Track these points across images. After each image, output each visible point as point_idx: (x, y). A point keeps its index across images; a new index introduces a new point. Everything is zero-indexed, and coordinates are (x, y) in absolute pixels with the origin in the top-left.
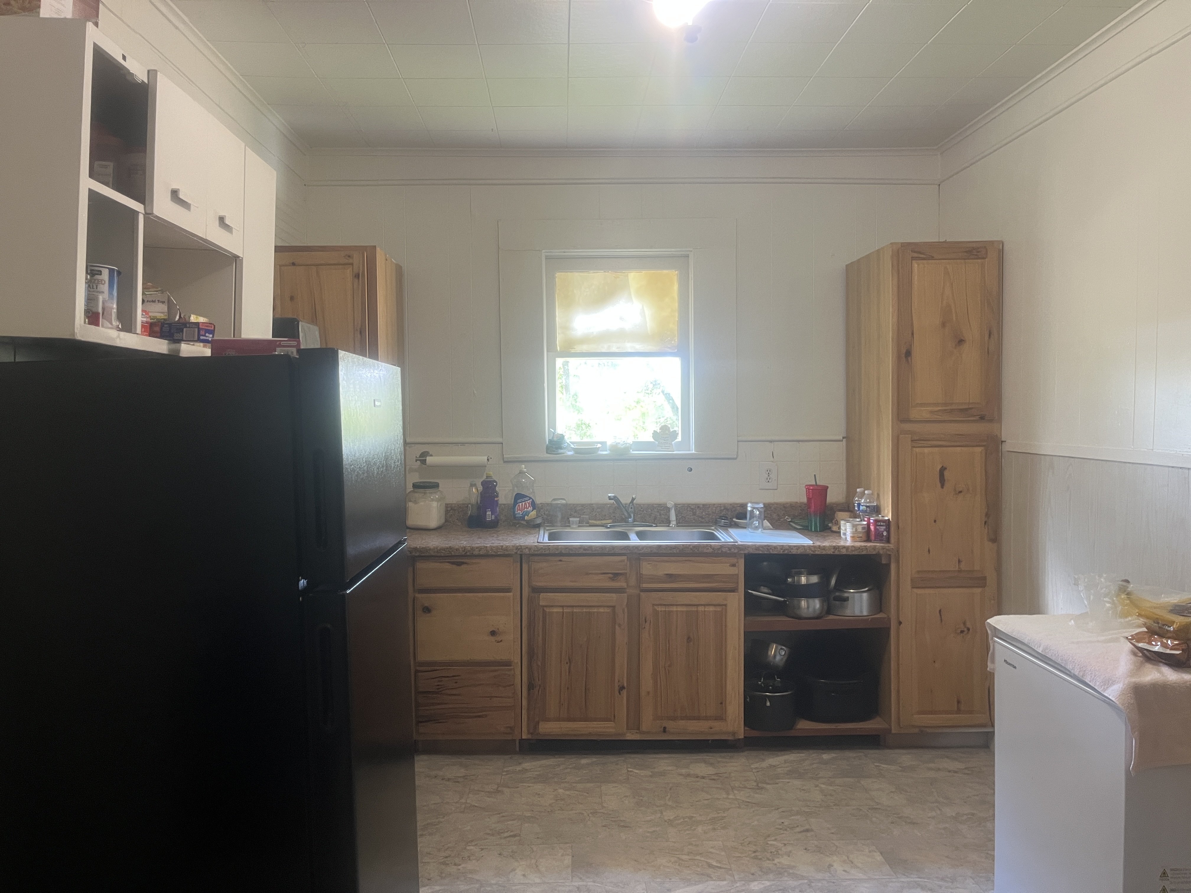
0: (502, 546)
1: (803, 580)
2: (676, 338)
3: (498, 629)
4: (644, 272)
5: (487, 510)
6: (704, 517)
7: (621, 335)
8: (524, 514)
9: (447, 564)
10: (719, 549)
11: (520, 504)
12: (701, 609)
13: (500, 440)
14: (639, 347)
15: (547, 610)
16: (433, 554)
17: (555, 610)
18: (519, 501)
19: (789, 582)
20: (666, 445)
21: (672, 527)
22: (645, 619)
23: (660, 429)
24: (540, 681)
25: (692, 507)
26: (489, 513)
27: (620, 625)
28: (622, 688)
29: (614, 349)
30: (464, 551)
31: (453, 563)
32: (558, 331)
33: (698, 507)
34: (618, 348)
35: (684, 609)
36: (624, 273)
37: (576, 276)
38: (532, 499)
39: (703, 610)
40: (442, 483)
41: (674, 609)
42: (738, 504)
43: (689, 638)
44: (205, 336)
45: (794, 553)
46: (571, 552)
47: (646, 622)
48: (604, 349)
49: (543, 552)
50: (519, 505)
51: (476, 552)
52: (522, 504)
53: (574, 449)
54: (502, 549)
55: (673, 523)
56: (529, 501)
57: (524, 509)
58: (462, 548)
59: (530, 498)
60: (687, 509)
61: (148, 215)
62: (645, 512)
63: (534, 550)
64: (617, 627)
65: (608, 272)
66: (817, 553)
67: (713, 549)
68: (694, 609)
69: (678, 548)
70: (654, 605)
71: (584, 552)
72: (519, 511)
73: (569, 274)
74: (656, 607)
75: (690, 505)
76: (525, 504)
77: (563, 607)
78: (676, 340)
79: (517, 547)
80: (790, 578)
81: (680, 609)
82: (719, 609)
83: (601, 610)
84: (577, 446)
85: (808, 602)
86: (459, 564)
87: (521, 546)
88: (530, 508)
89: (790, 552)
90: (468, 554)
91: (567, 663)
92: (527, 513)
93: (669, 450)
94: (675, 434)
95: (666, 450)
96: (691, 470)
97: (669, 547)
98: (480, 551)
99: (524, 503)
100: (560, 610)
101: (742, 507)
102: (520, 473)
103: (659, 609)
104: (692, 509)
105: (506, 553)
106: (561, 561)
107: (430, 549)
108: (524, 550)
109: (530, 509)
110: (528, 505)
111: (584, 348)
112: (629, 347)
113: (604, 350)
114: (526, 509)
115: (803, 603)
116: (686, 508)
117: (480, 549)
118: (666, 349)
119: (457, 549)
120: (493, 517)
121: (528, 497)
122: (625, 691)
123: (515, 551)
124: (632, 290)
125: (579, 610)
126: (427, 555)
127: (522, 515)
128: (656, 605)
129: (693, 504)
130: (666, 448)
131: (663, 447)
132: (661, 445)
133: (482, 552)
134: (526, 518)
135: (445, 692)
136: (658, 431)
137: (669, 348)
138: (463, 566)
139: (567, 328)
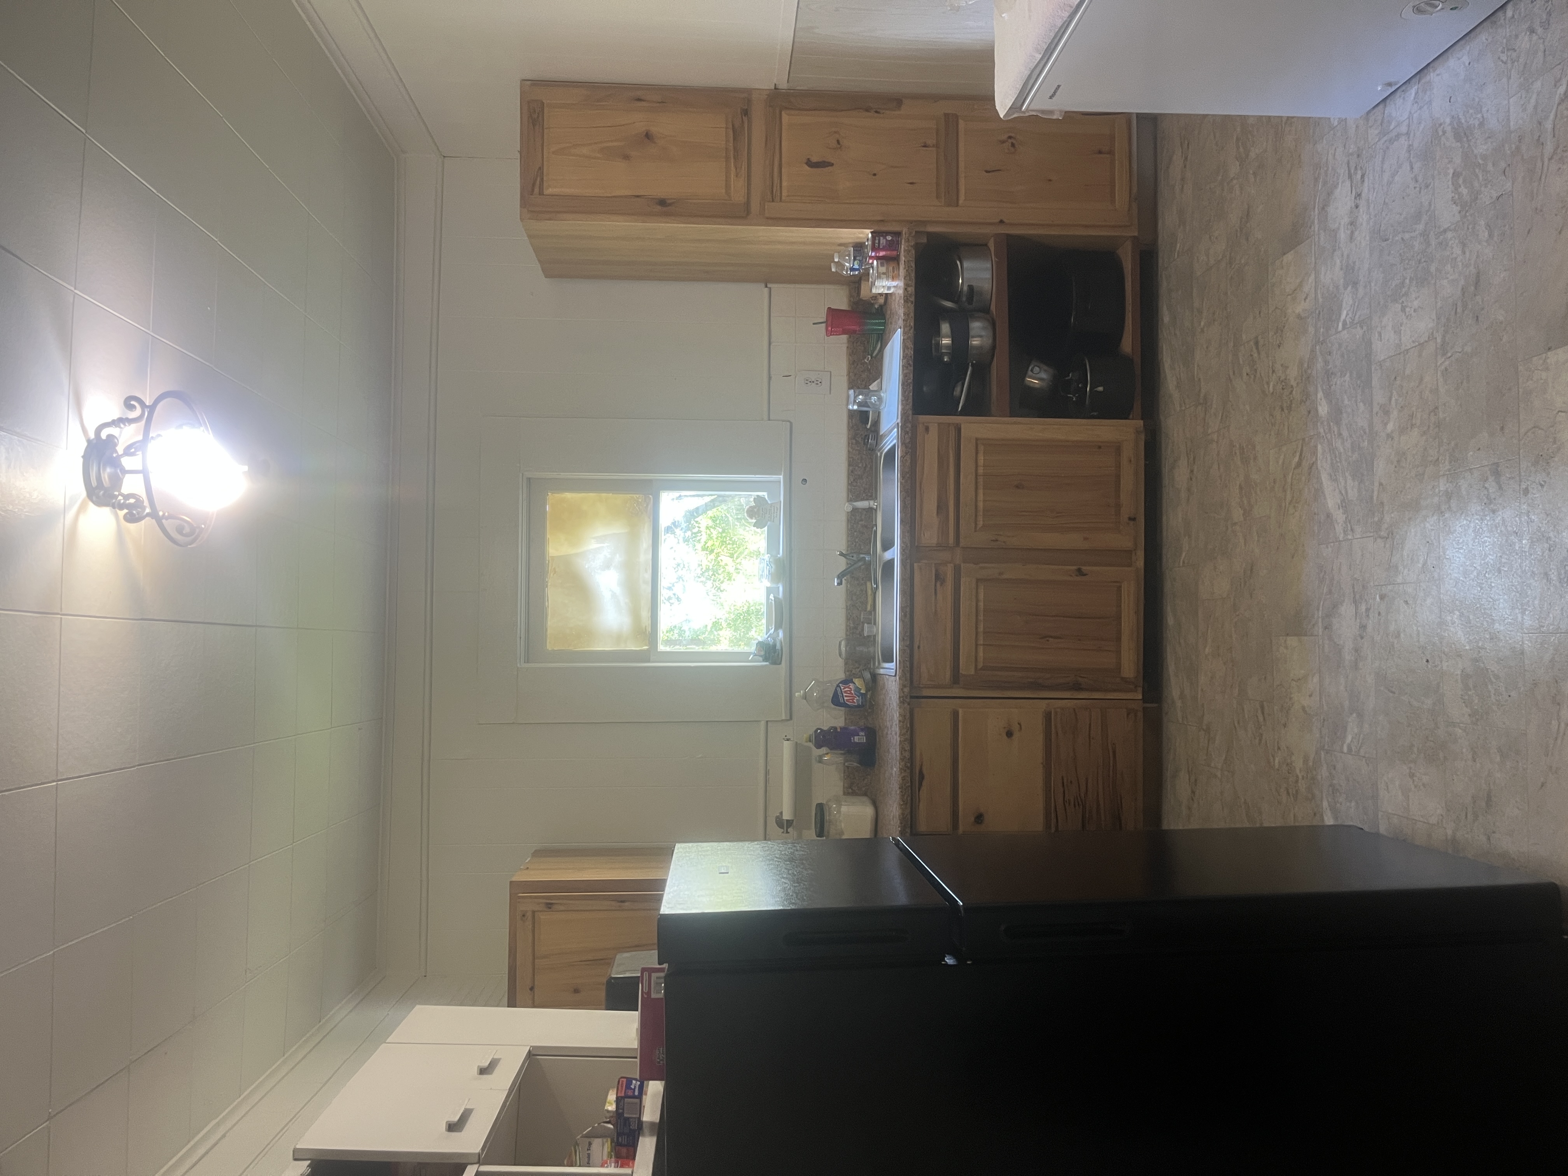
0: (900, 721)
1: (946, 341)
2: (634, 496)
3: (1005, 728)
4: (548, 536)
5: (852, 741)
6: (864, 466)
7: (629, 568)
8: (858, 694)
9: (921, 792)
10: (906, 447)
11: (845, 698)
12: (981, 471)
13: (763, 724)
14: (645, 543)
15: (980, 665)
16: (909, 810)
17: (981, 655)
18: (841, 701)
19: (948, 360)
20: (773, 511)
21: (877, 505)
22: (994, 541)
23: (751, 518)
24: (1070, 675)
25: (852, 480)
26: (856, 739)
27: (1001, 574)
28: (1080, 572)
29: (648, 576)
30: (905, 771)
31: (920, 785)
32: (622, 647)
33: (852, 472)
34: (646, 571)
35: (981, 491)
36: (549, 561)
37: (552, 623)
38: (839, 684)
39: (982, 468)
40: (818, 798)
41: (981, 505)
42: (849, 422)
43: (1017, 487)
44: (634, 1089)
45: (912, 353)
46: (908, 634)
47: (997, 540)
48: (646, 589)
49: (909, 669)
50: (847, 700)
51: (907, 755)
52: (846, 696)
53: (776, 629)
54: (903, 722)
55: (872, 504)
56: (842, 688)
57: (852, 694)
58: (901, 773)
59: (838, 686)
60: (855, 486)
61: (480, 1160)
62: (857, 540)
63: (906, 680)
64: (1003, 577)
65: (547, 582)
66: (912, 324)
67: (906, 454)
68: (981, 480)
69: (905, 498)
70: (975, 531)
71: (908, 615)
72: (855, 701)
73: (549, 632)
74: (978, 528)
75: (850, 482)
76: (846, 692)
77: (977, 645)
78: (638, 496)
79: (901, 702)
80: (944, 359)
81: (981, 497)
82: (981, 448)
83: (981, 596)
84: (771, 626)
85: (973, 337)
86: (922, 777)
87: (900, 697)
89: (911, 357)
90: (909, 765)
91: (1048, 641)
92: (857, 690)
93: (779, 508)
94: (758, 499)
95: (779, 510)
96: (805, 481)
98: (905, 751)
99: (844, 694)
100: (981, 649)
101: (852, 416)
102: (805, 699)
103: (980, 523)
104: (854, 480)
105: (908, 717)
106: (919, 647)
107: (903, 814)
108: (905, 693)
109: (851, 686)
110: (847, 689)
111: (645, 614)
112: (645, 557)
113: (649, 589)
114: (853, 692)
115: (975, 342)
116: (853, 488)
117: (902, 750)
118: (648, 509)
119: (903, 779)
120: (862, 734)
121: (836, 689)
122: (1084, 568)
123: (906, 705)
124: (572, 551)
125: (981, 629)
126: (909, 816)
127: (859, 697)
128: (976, 527)
129: (849, 478)
130: (776, 511)
131: (775, 515)
132: (772, 518)
133: (907, 747)
134: (863, 691)
135: (1082, 795)
136: (754, 521)
137: (647, 506)
138: (925, 772)
139: (619, 638)
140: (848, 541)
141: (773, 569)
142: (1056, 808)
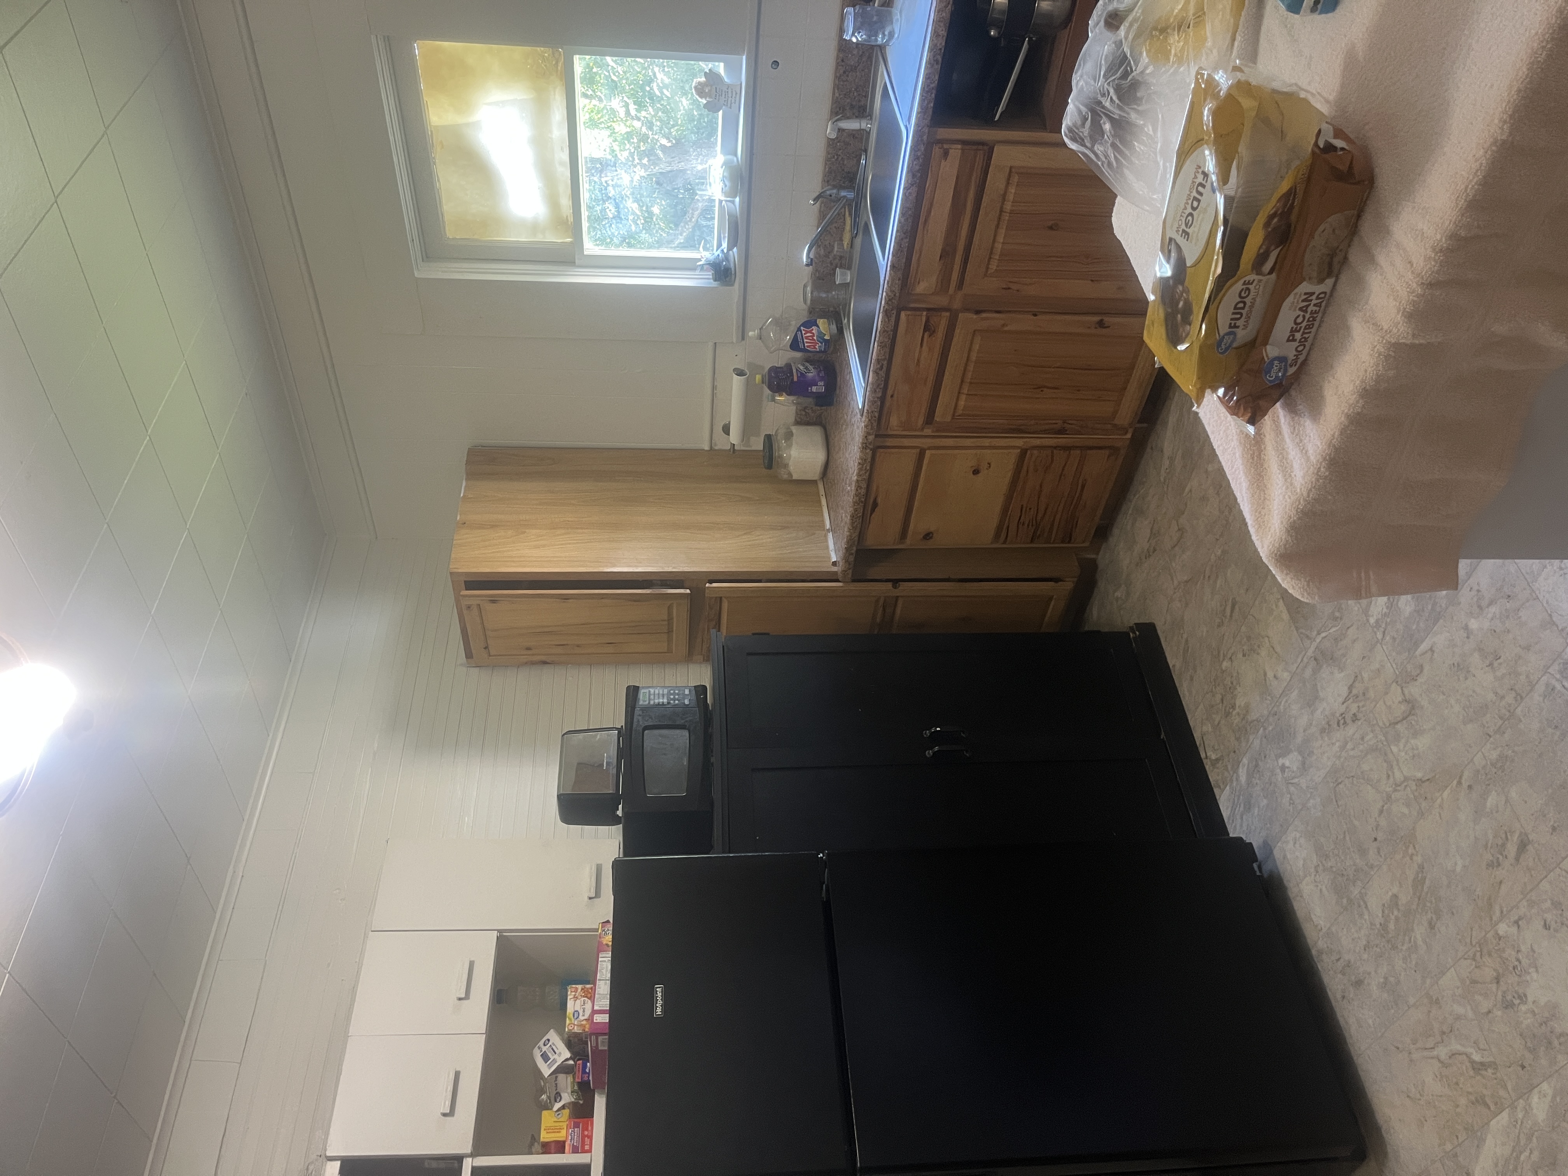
0: (859, 463)
2: (538, 49)
3: (972, 467)
4: (425, 99)
5: (809, 391)
6: (861, 53)
7: (540, 142)
8: (821, 341)
9: (873, 515)
10: (914, 176)
11: (806, 345)
12: (1008, 207)
13: (711, 344)
14: (558, 115)
15: (960, 411)
16: (857, 534)
17: (962, 403)
18: (801, 346)
19: (997, 35)
20: (730, 95)
22: (1005, 289)
23: (701, 97)
24: (1057, 422)
25: (841, 72)
26: (814, 389)
27: (1003, 325)
28: (1101, 324)
29: (565, 156)
30: (858, 504)
31: (873, 510)
32: (539, 238)
34: (562, 149)
35: (1002, 232)
36: (431, 132)
37: (449, 208)
38: (800, 326)
39: (1010, 204)
40: (767, 429)
41: (999, 246)
43: (1051, 228)
44: (589, 1073)
47: (1009, 288)
48: (564, 172)
49: (876, 419)
50: (808, 346)
51: (863, 491)
52: (807, 342)
53: (730, 248)
55: (864, 124)
56: (803, 332)
57: (814, 340)
59: (799, 330)
60: (844, 81)
63: (871, 429)
64: (1006, 329)
65: (434, 158)
67: (912, 185)
68: (1006, 217)
70: (985, 275)
71: (885, 368)
72: (816, 346)
74: (989, 272)
75: (838, 75)
76: (807, 338)
77: (960, 393)
78: (542, 49)
80: (990, 33)
81: (1000, 238)
82: (1015, 179)
83: (976, 347)
84: (724, 234)
86: (875, 505)
88: (814, 331)
90: (863, 500)
91: (1042, 391)
92: (821, 335)
93: (738, 92)
94: (712, 76)
95: (738, 95)
96: (776, 63)
97: (897, 254)
98: (861, 488)
99: (805, 340)
100: (963, 397)
102: (760, 339)
103: (993, 266)
104: (844, 72)
105: (869, 460)
106: (892, 396)
107: (851, 536)
109: (815, 329)
110: (809, 334)
111: (565, 202)
112: (559, 132)
113: (568, 174)
114: (815, 338)
115: (1043, 6)
116: (842, 83)
117: (858, 487)
118: (559, 68)
119: (856, 510)
120: (822, 383)
121: (796, 335)
122: (1107, 320)
123: (868, 451)
124: (460, 120)
125: (969, 375)
126: (856, 539)
127: (822, 343)
128: (987, 271)
129: (837, 68)
130: (734, 95)
131: (733, 101)
132: (729, 102)
133: (864, 485)
134: (827, 337)
135: (1039, 518)
136: (705, 102)
137: (557, 63)
138: (879, 500)
139: (535, 227)
140: (828, 153)
141: (727, 188)
142: (1008, 527)
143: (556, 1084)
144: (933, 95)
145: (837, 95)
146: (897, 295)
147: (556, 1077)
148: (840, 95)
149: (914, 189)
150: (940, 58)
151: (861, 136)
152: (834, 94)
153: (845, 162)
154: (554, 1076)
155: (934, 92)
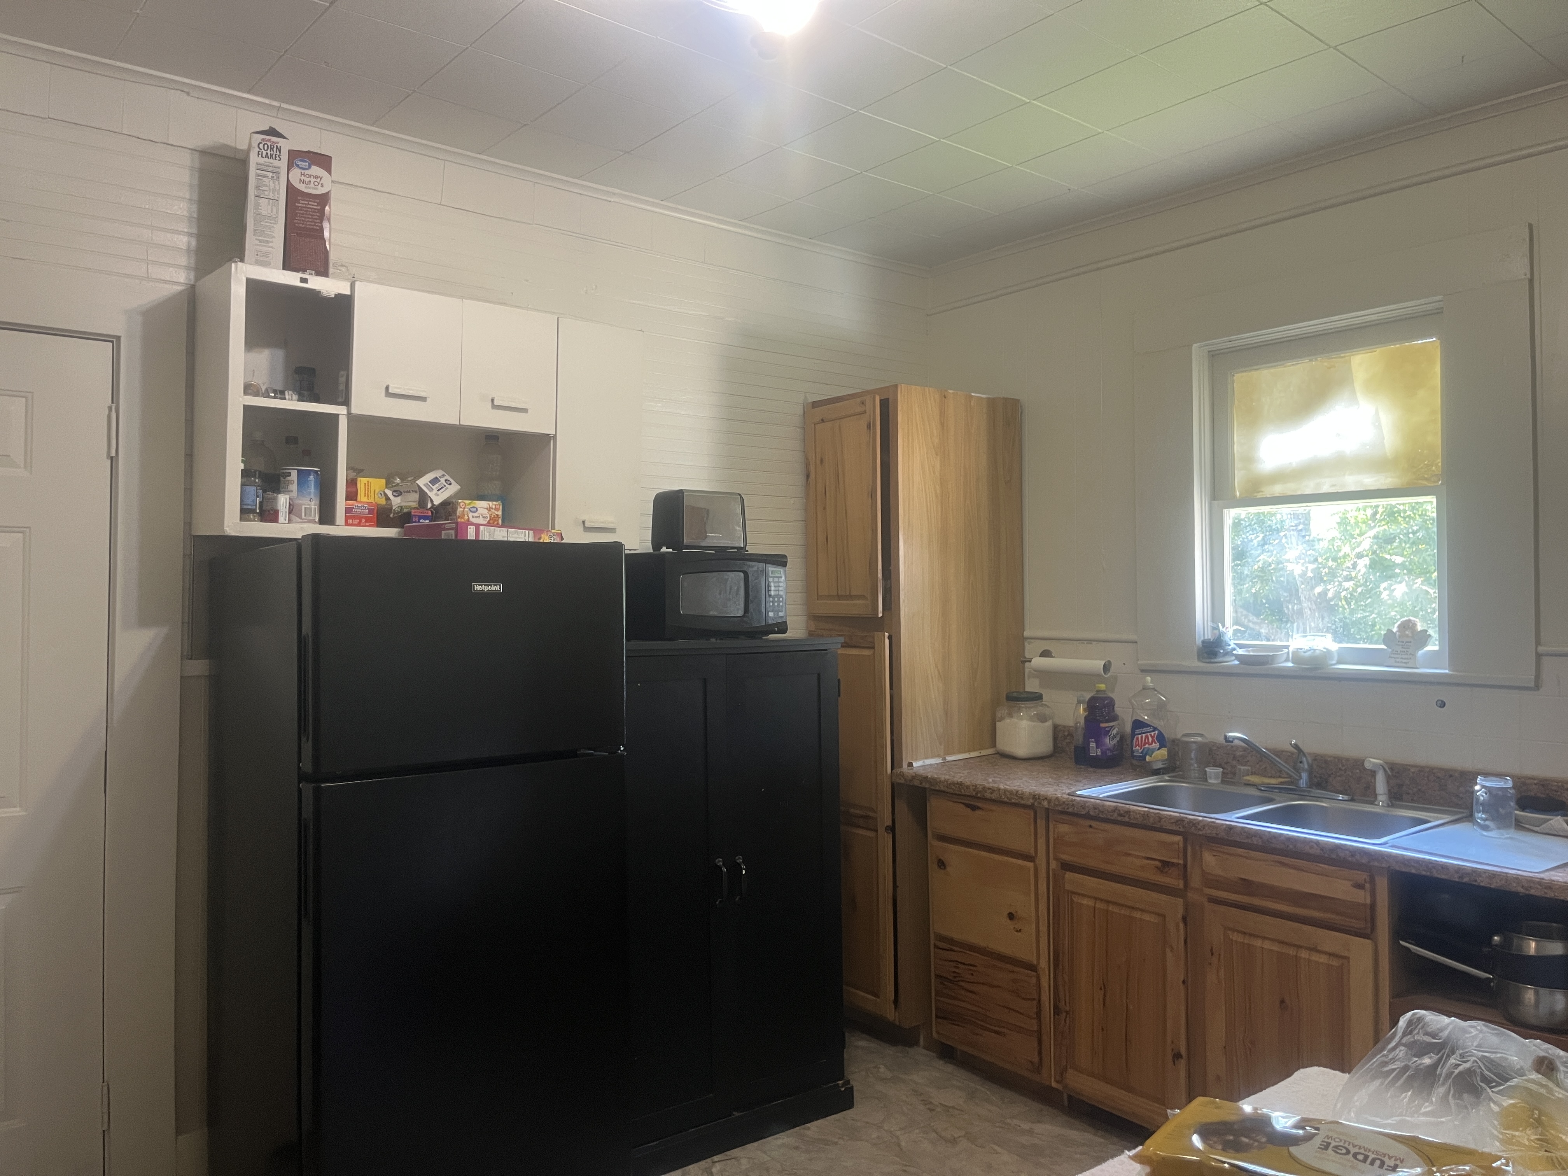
0: (1017, 791)
1: (1532, 947)
2: (1441, 459)
3: (1017, 912)
4: (1378, 350)
5: (1090, 740)
6: (1461, 795)
7: (1339, 464)
8: (1144, 752)
9: (962, 806)
10: (1332, 851)
11: (1140, 736)
12: (1304, 954)
13: (1134, 637)
14: (1370, 481)
15: (1076, 899)
16: (942, 788)
17: (1085, 901)
18: (1137, 731)
19: (1494, 943)
20: (1404, 656)
21: (1379, 805)
22: (1212, 949)
23: (1399, 627)
24: (1068, 1004)
26: (1093, 745)
27: (1172, 948)
28: (1177, 1056)
29: (1326, 488)
30: (974, 791)
31: (967, 806)
32: (1238, 464)
33: (1451, 776)
34: (1333, 486)
35: (1275, 947)
36: (1344, 357)
37: (1265, 375)
38: (1158, 730)
39: (1295, 954)
40: (1048, 696)
41: (1258, 943)
43: (1282, 1002)
44: (419, 522)
46: (1101, 815)
47: (1212, 954)
48: (1309, 487)
49: (1066, 809)
50: (1137, 738)
51: (988, 795)
52: (1142, 737)
53: (1238, 657)
54: (1016, 795)
55: (1382, 798)
56: (1152, 734)
57: (1145, 745)
58: (973, 786)
59: (1155, 729)
60: (1428, 777)
61: (349, 414)
63: (1055, 804)
64: (1168, 950)
65: (1316, 359)
67: (1322, 849)
68: (1292, 952)
69: (1261, 838)
70: (1225, 928)
71: (1119, 818)
72: (1137, 747)
73: (1254, 373)
74: (1229, 932)
75: (1435, 771)
76: (1147, 737)
77: (1096, 899)
78: (1440, 464)
79: (1034, 796)
80: (1496, 936)
81: (1267, 945)
82: (1335, 963)
83: (1146, 917)
84: (1253, 651)
85: (1537, 994)
86: (974, 808)
87: (1039, 795)
88: (1154, 744)
89: (1476, 881)
90: (979, 795)
91: (1101, 989)
92: (1150, 752)
93: (1408, 665)
94: (1424, 638)
95: (1405, 665)
96: (1443, 705)
97: (1245, 832)
98: (992, 793)
99: (1144, 735)
100: (1091, 903)
102: (1144, 689)
103: (1235, 937)
105: (1022, 802)
107: (940, 782)
108: (1043, 802)
109: (1156, 745)
110: (1150, 739)
111: (1277, 490)
112: (1352, 482)
113: (1308, 491)
114: (1147, 746)
115: (1529, 994)
116: (1426, 775)
117: (993, 791)
118: (1420, 481)
119: (968, 787)
120: (1099, 753)
121: (1150, 726)
122: (1182, 1064)
123: (1031, 801)
124: (1358, 384)
125: (1115, 909)
126: (937, 788)
127: (1142, 753)
128: (1230, 929)
129: (1442, 769)
130: (1404, 661)
131: (1398, 660)
132: (1395, 656)
133: (994, 796)
134: (1148, 758)
135: (963, 984)
136: (1395, 630)
137: (1426, 479)
138: (978, 812)
139: (1250, 459)
140: (1347, 760)
141: (1303, 654)
142: (953, 951)
143: (409, 492)
144: (1424, 873)
145: (1412, 770)
146: (1201, 833)
147: (416, 492)
148: (1413, 773)
149: (1316, 851)
150: (1466, 880)
151: (1369, 794)
152: (1413, 766)
153: (1339, 778)
154: (417, 489)
155: (1428, 874)
